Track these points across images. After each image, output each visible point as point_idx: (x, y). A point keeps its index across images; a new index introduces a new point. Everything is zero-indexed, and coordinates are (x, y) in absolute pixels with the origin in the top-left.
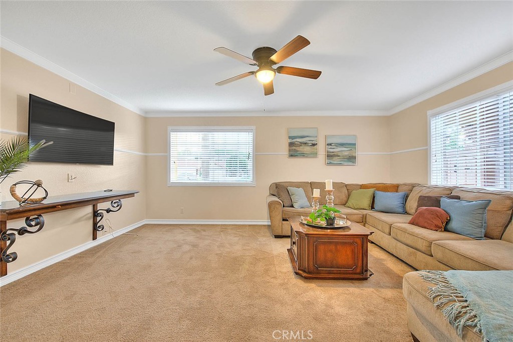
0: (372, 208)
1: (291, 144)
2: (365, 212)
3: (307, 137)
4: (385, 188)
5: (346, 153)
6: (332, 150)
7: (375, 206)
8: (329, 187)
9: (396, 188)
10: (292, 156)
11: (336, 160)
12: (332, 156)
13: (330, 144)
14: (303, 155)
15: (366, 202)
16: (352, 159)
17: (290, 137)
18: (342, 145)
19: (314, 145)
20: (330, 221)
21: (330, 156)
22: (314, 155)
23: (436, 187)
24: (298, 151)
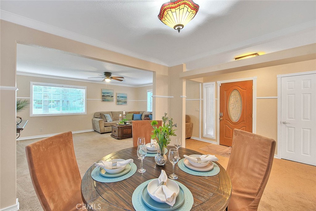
0: (133, 119)
1: (103, 96)
2: (131, 121)
3: (110, 93)
4: (136, 113)
5: (124, 100)
6: (119, 99)
7: (134, 119)
8: (124, 114)
9: (139, 113)
10: (103, 101)
11: (120, 103)
12: (119, 101)
13: (118, 97)
14: (108, 101)
15: (131, 118)
16: (125, 102)
17: (103, 93)
18: (122, 97)
19: (112, 97)
20: (125, 123)
21: (118, 101)
22: (113, 101)
23: (148, 112)
24: (106, 99)
